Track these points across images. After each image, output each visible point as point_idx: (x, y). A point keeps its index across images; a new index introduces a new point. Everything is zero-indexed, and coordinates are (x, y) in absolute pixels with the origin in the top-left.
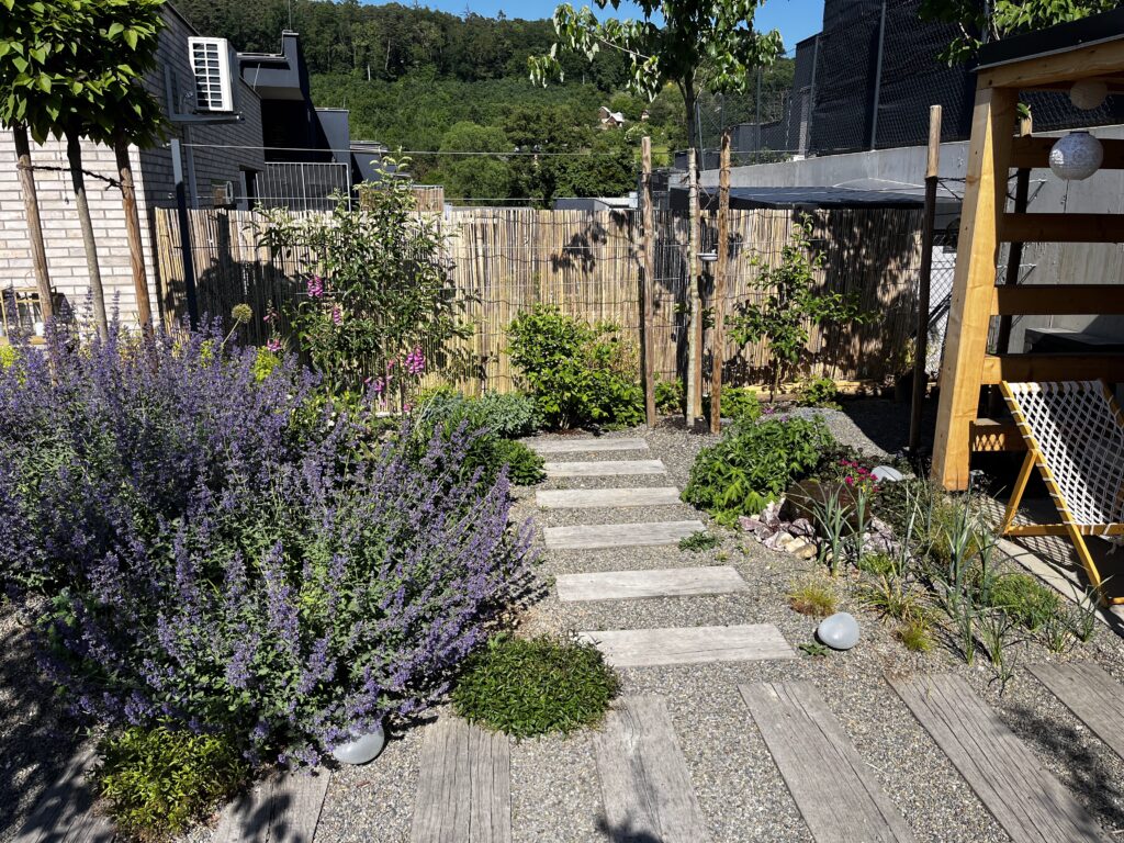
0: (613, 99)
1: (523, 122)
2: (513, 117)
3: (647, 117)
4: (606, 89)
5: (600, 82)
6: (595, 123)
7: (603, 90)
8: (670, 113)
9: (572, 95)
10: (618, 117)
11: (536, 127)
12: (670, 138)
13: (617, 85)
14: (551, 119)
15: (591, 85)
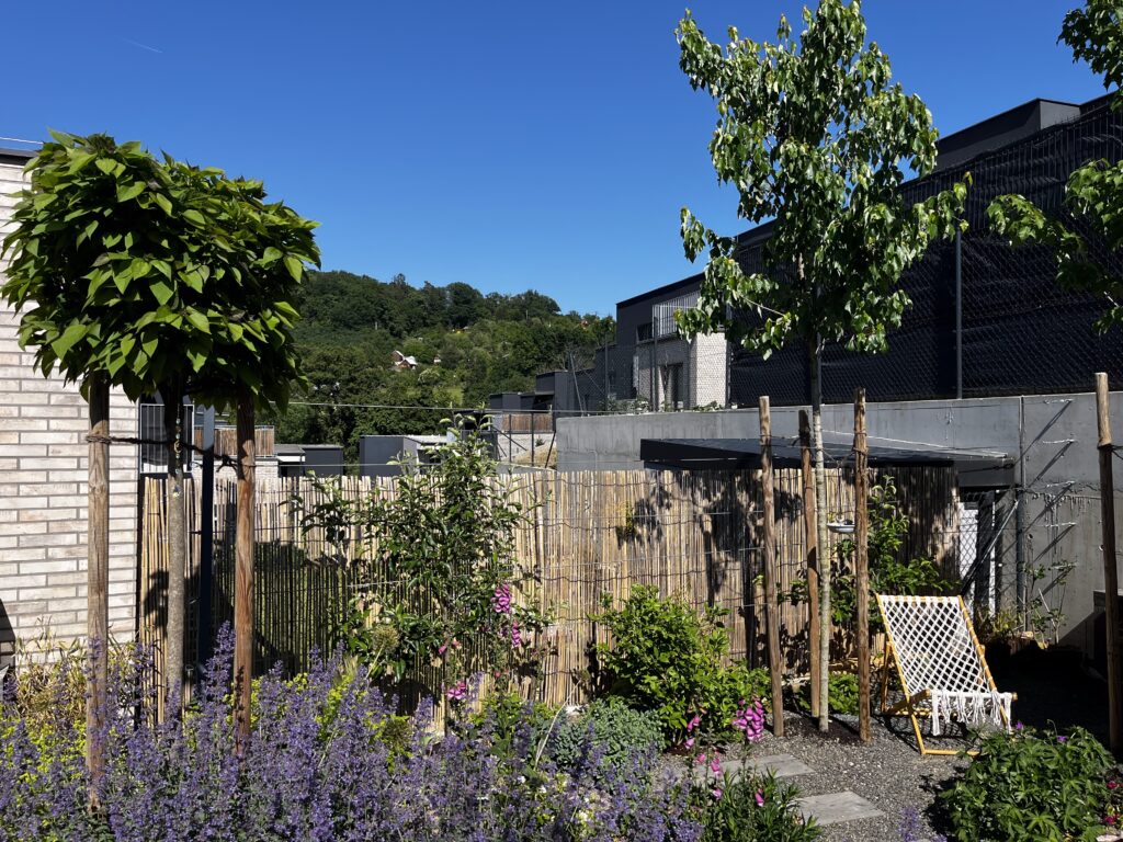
0: (405, 344)
1: (324, 363)
2: (312, 359)
3: (439, 361)
4: (398, 335)
5: (392, 329)
6: (388, 365)
7: (395, 335)
8: (461, 358)
9: (365, 339)
10: (411, 360)
11: (336, 368)
12: (463, 380)
13: (409, 332)
14: (351, 360)
15: (384, 331)
